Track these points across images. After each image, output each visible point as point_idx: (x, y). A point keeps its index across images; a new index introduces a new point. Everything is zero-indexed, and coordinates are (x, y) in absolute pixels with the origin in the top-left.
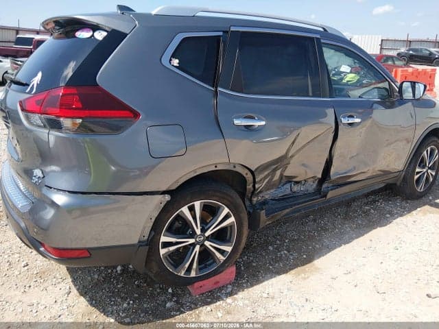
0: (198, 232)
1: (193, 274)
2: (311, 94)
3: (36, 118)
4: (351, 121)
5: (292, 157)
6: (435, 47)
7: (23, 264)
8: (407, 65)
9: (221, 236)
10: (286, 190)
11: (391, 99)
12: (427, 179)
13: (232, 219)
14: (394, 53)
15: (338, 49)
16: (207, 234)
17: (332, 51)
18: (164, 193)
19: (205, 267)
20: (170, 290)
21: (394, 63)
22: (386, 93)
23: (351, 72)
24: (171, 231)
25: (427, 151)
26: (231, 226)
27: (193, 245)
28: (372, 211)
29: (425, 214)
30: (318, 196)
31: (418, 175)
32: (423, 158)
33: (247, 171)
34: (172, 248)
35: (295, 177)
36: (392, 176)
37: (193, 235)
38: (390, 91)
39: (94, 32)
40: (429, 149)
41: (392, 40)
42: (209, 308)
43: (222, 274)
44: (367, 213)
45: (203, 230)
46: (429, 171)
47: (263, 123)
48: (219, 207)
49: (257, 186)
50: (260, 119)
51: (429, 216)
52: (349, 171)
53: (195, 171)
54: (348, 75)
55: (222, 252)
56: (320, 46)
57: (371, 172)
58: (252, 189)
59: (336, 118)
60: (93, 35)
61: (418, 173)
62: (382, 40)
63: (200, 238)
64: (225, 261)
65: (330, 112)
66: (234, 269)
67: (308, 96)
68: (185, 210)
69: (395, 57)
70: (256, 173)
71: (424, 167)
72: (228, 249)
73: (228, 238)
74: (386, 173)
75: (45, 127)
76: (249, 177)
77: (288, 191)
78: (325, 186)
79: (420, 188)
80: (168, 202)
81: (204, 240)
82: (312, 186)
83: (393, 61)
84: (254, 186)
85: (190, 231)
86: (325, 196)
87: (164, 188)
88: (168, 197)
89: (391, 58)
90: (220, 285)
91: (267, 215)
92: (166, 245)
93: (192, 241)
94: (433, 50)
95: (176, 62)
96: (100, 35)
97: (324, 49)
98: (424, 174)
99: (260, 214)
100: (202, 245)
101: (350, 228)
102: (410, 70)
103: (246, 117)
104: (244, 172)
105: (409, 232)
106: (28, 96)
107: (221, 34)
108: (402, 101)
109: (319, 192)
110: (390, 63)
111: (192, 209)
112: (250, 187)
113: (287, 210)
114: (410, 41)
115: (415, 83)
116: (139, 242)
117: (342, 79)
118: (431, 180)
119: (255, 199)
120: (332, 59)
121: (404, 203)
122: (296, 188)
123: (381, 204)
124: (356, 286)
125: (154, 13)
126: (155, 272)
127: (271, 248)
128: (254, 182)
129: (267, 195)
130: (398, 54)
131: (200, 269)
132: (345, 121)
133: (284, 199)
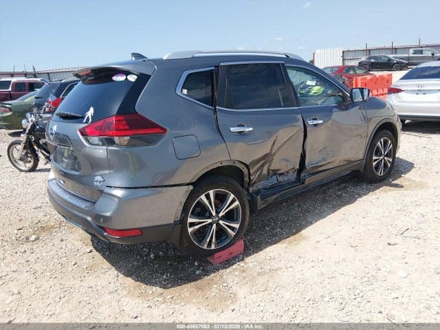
0: (214, 213)
1: (213, 247)
2: (283, 105)
3: (95, 139)
4: (315, 122)
5: (274, 154)
6: (392, 53)
7: (73, 263)
8: (367, 73)
9: (230, 216)
10: (274, 180)
11: (345, 103)
12: (385, 165)
13: (237, 203)
14: (355, 63)
15: (299, 69)
16: (220, 215)
17: (295, 72)
18: (188, 184)
19: (221, 241)
20: (196, 264)
21: (356, 73)
22: (341, 99)
23: (316, 85)
24: (194, 214)
25: (381, 142)
26: (237, 208)
27: (211, 224)
28: (344, 194)
29: (386, 192)
30: (299, 184)
31: (376, 162)
32: (378, 148)
33: (243, 166)
34: (197, 227)
35: (279, 170)
36: (355, 164)
37: (210, 216)
38: (344, 97)
39: (127, 76)
40: (382, 140)
41: (352, 51)
42: (228, 270)
43: (233, 246)
44: (340, 196)
45: (217, 213)
46: (386, 158)
47: (251, 129)
48: (227, 194)
49: (251, 178)
50: (248, 127)
51: (390, 193)
52: (320, 161)
53: (207, 167)
54: (314, 88)
55: (233, 229)
56: (285, 68)
57: (337, 162)
58: (248, 181)
59: (304, 122)
60: (126, 79)
61: (375, 160)
62: (343, 52)
63: (216, 218)
64: (235, 236)
65: (299, 117)
66: (242, 242)
67: (281, 107)
68: (203, 197)
69: (355, 67)
70: (250, 167)
71: (380, 156)
72: (237, 226)
73: (235, 218)
74: (349, 162)
75: (103, 145)
76: (245, 171)
77: (275, 182)
78: (302, 175)
79: (381, 173)
80: (192, 191)
81: (218, 220)
82: (293, 176)
83: (354, 70)
84: (249, 179)
85: (207, 214)
86: (303, 183)
87: (188, 181)
88: (191, 187)
89: (352, 68)
90: (233, 255)
91: (262, 200)
92: (192, 224)
93: (210, 221)
94: (391, 56)
95: (185, 91)
96: (132, 78)
97: (288, 70)
98: (381, 160)
99: (256, 199)
100: (218, 224)
101: (327, 207)
102: (369, 77)
103: (238, 126)
104: (241, 167)
105: (373, 205)
106: (87, 125)
107: (213, 68)
108: (353, 104)
109: (299, 180)
110: (351, 72)
111: (208, 197)
112: (246, 179)
113: (277, 195)
114: (369, 50)
115: (362, 89)
116: (175, 222)
117: (309, 92)
118: (389, 165)
119: (251, 189)
120: (295, 77)
121: (369, 186)
122: (281, 179)
123: (351, 189)
124: (335, 245)
125: (165, 58)
126: (185, 246)
127: (267, 229)
128: (250, 175)
129: (260, 185)
130: (360, 63)
131: (218, 243)
132: (310, 122)
133: (273, 187)
